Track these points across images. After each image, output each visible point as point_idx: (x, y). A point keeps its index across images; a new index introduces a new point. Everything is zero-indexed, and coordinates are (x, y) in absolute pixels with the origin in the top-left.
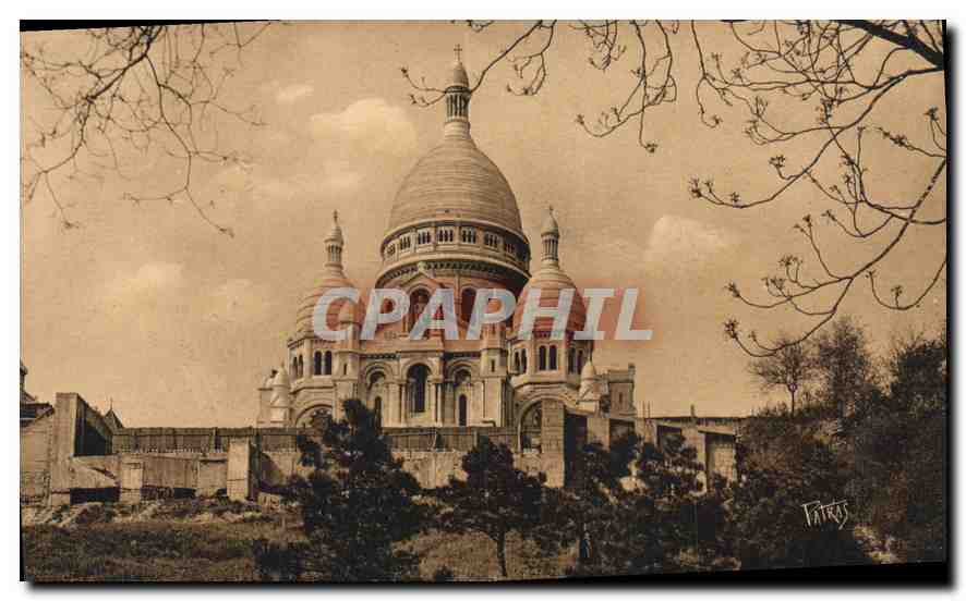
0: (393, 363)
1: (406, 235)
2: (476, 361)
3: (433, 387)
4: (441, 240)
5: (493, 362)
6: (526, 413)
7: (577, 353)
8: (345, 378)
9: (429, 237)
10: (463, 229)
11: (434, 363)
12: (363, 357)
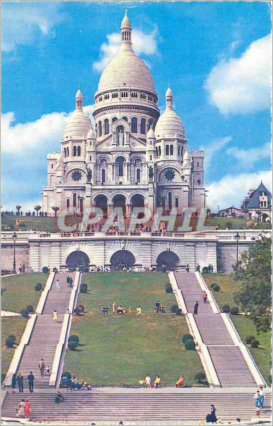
0: (110, 156)
1: (107, 94)
2: (143, 155)
3: (126, 166)
4: (122, 97)
5: (151, 156)
6: (161, 173)
7: (181, 148)
8: (91, 162)
9: (117, 95)
10: (132, 92)
11: (126, 156)
12: (97, 153)
